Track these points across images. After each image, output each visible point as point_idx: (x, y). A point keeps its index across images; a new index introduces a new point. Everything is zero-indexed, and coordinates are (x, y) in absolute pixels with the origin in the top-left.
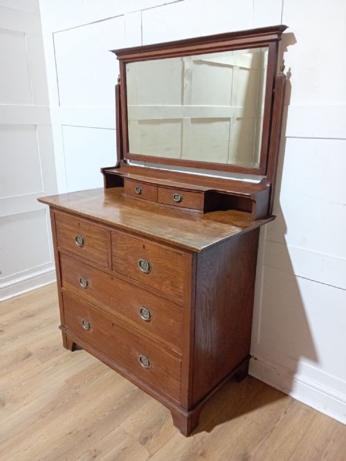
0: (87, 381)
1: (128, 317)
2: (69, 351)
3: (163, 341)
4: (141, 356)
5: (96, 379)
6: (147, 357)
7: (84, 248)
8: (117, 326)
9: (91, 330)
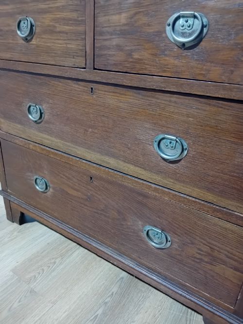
0: (45, 268)
1: (126, 160)
2: (16, 225)
3: (210, 197)
4: (148, 228)
5: (61, 264)
6: (162, 230)
7: (34, 42)
8: (101, 179)
9: (51, 191)
